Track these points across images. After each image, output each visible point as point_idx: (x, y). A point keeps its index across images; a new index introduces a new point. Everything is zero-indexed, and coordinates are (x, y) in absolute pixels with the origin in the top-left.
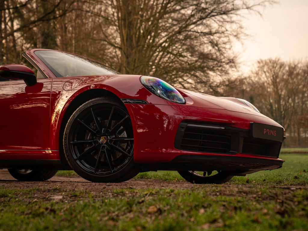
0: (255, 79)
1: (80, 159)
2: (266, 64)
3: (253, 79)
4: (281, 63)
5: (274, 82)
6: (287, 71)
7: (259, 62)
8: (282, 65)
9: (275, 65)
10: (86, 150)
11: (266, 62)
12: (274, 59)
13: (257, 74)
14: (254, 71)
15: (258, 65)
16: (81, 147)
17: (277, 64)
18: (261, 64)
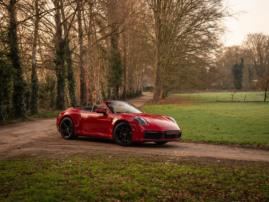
0: (246, 47)
1: (118, 140)
2: (253, 36)
3: (244, 46)
4: (263, 36)
5: (258, 48)
6: (267, 41)
7: (248, 36)
8: (264, 37)
9: (259, 37)
10: (120, 137)
11: (253, 35)
12: (258, 33)
13: (247, 43)
14: (245, 41)
15: (248, 37)
16: (119, 136)
17: (260, 37)
18: (250, 37)
